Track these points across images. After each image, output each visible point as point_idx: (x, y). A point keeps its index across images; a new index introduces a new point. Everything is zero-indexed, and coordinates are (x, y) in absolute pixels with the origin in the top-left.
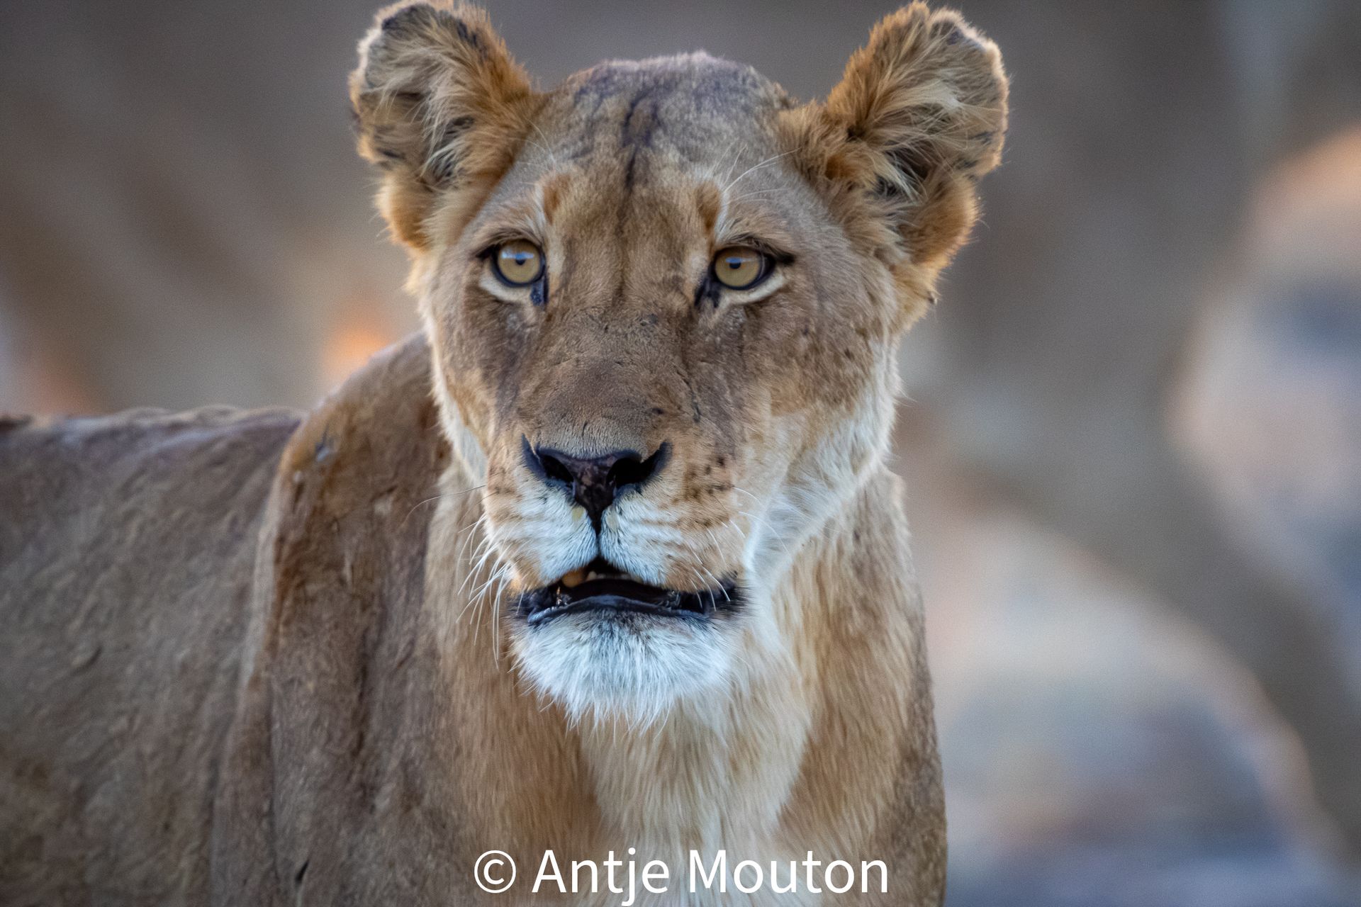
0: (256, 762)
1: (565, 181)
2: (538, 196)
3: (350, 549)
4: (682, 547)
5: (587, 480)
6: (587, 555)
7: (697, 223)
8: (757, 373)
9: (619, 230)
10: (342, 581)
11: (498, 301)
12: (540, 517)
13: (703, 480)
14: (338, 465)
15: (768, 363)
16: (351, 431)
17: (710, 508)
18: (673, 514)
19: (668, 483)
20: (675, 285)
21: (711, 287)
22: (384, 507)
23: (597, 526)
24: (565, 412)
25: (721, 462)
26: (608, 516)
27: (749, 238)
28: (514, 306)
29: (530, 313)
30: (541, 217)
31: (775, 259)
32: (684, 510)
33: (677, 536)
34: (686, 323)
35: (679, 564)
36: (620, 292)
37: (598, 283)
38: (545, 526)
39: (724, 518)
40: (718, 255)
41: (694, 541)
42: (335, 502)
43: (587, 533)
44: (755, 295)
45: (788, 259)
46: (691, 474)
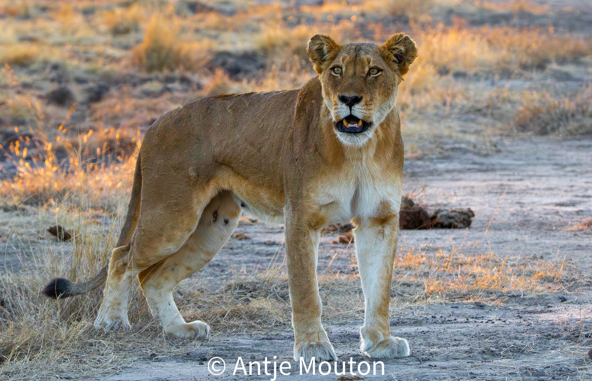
0: (291, 141)
1: (345, 57)
2: (341, 59)
3: (307, 108)
4: (365, 113)
5: (349, 101)
6: (349, 114)
7: (367, 63)
8: (376, 88)
9: (354, 64)
10: (306, 113)
11: (334, 76)
12: (341, 108)
13: (368, 103)
14: (306, 94)
15: (378, 86)
16: (308, 89)
17: (369, 107)
18: (363, 108)
19: (363, 103)
20: (364, 72)
21: (369, 74)
22: (313, 101)
23: (351, 109)
24: (346, 89)
25: (371, 101)
26: (353, 108)
27: (376, 67)
28: (337, 77)
29: (339, 77)
30: (342, 62)
31: (379, 70)
32: (365, 107)
33: (364, 111)
34: (365, 79)
35: (364, 116)
36: (355, 73)
37: (351, 72)
38: (342, 110)
39: (372, 109)
40: (370, 69)
41: (367, 112)
42: (305, 100)
43: (349, 111)
44: (376, 75)
45: (382, 70)
46: (366, 102)
